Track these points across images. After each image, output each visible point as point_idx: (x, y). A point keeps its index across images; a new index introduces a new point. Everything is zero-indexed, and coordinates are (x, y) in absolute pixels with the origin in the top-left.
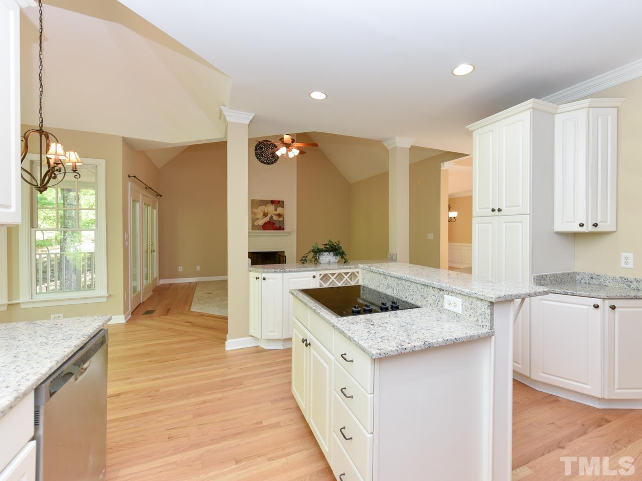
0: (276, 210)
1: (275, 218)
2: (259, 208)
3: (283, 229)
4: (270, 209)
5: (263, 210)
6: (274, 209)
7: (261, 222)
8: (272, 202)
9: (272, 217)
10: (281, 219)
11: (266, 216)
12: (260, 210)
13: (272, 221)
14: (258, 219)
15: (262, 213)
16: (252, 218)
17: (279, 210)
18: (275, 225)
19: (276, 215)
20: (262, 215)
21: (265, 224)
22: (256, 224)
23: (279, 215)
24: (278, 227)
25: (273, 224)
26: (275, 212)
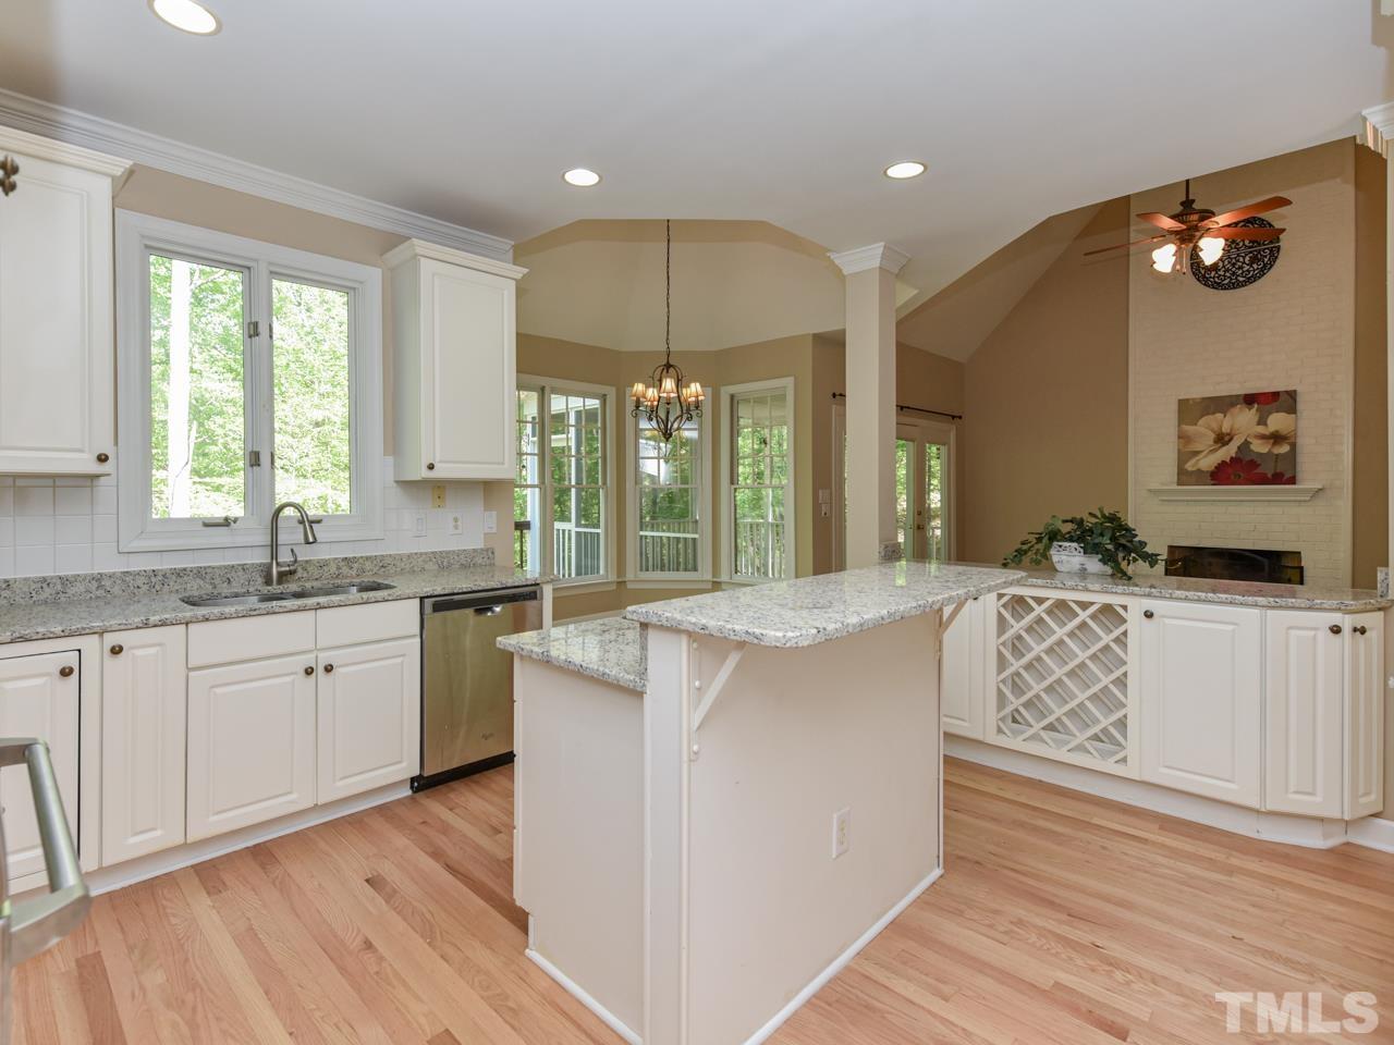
0: (1262, 422)
1: (1259, 447)
2: (1200, 422)
3: (1292, 481)
4: (1243, 422)
5: (1215, 426)
6: (1256, 419)
7: (1208, 462)
8: (1250, 400)
9: (1246, 444)
10: (1284, 449)
11: (1227, 443)
12: (1204, 428)
13: (1248, 458)
14: (1196, 453)
15: (1213, 436)
16: (1179, 451)
17: (1277, 421)
18: (1259, 470)
19: (1263, 437)
20: (1211, 442)
21: (1222, 466)
22: (1189, 466)
23: (1277, 438)
24: (1269, 476)
25: (1253, 464)
26: (1261, 429)
